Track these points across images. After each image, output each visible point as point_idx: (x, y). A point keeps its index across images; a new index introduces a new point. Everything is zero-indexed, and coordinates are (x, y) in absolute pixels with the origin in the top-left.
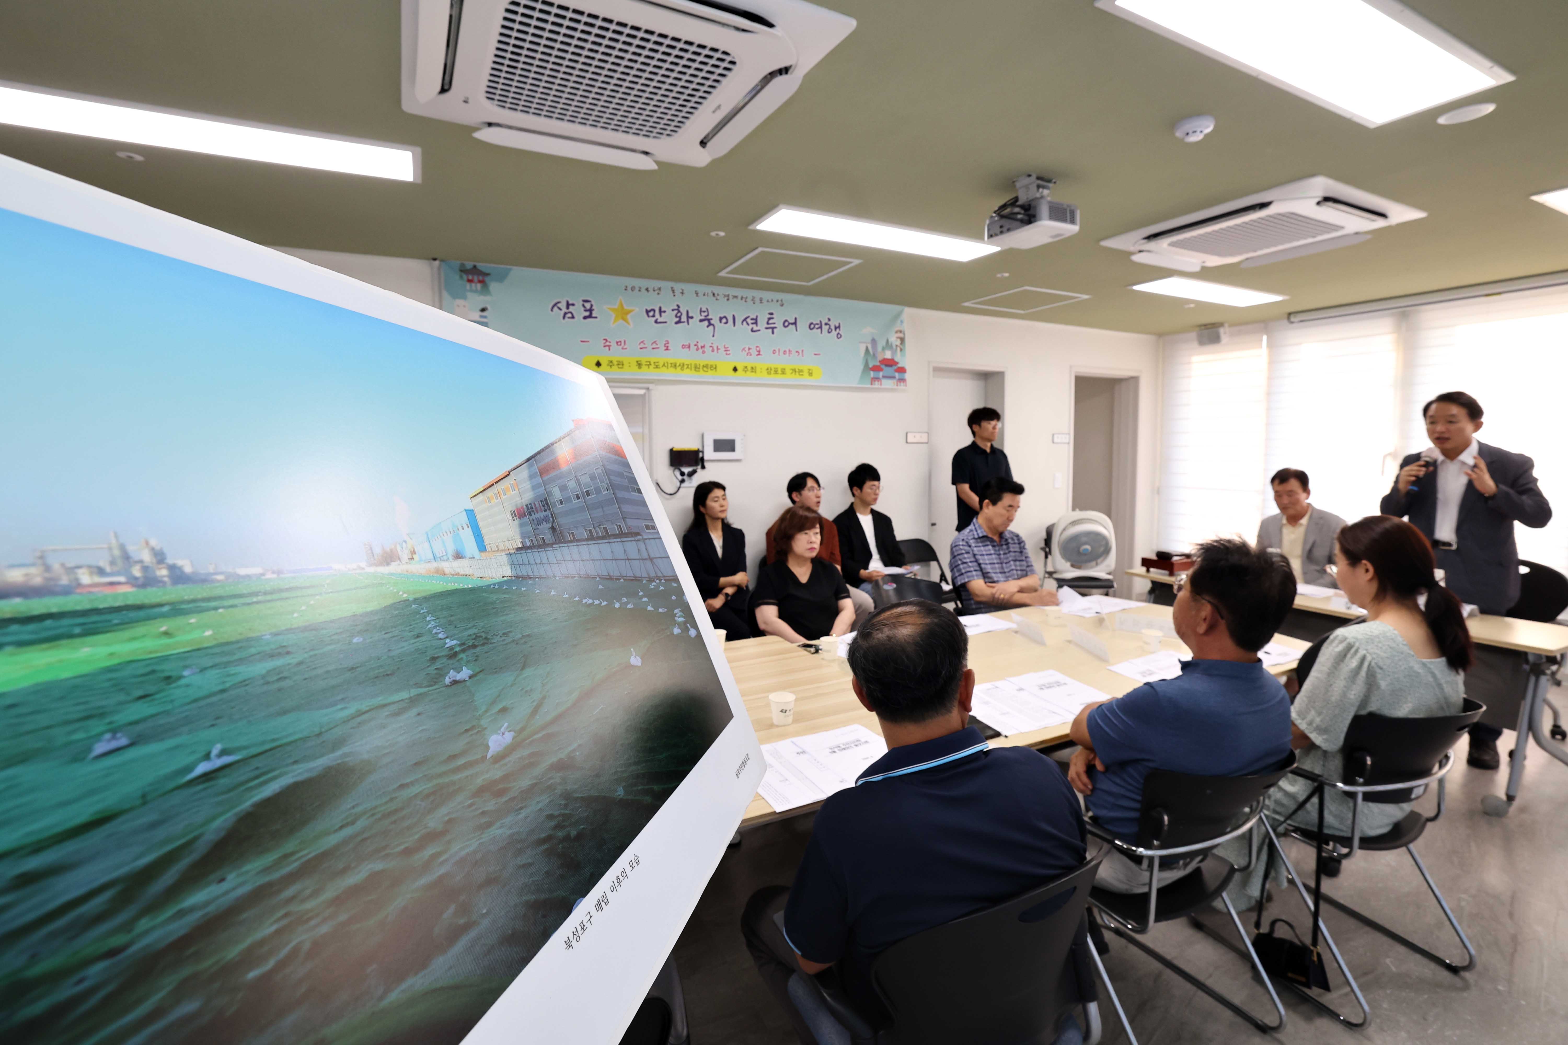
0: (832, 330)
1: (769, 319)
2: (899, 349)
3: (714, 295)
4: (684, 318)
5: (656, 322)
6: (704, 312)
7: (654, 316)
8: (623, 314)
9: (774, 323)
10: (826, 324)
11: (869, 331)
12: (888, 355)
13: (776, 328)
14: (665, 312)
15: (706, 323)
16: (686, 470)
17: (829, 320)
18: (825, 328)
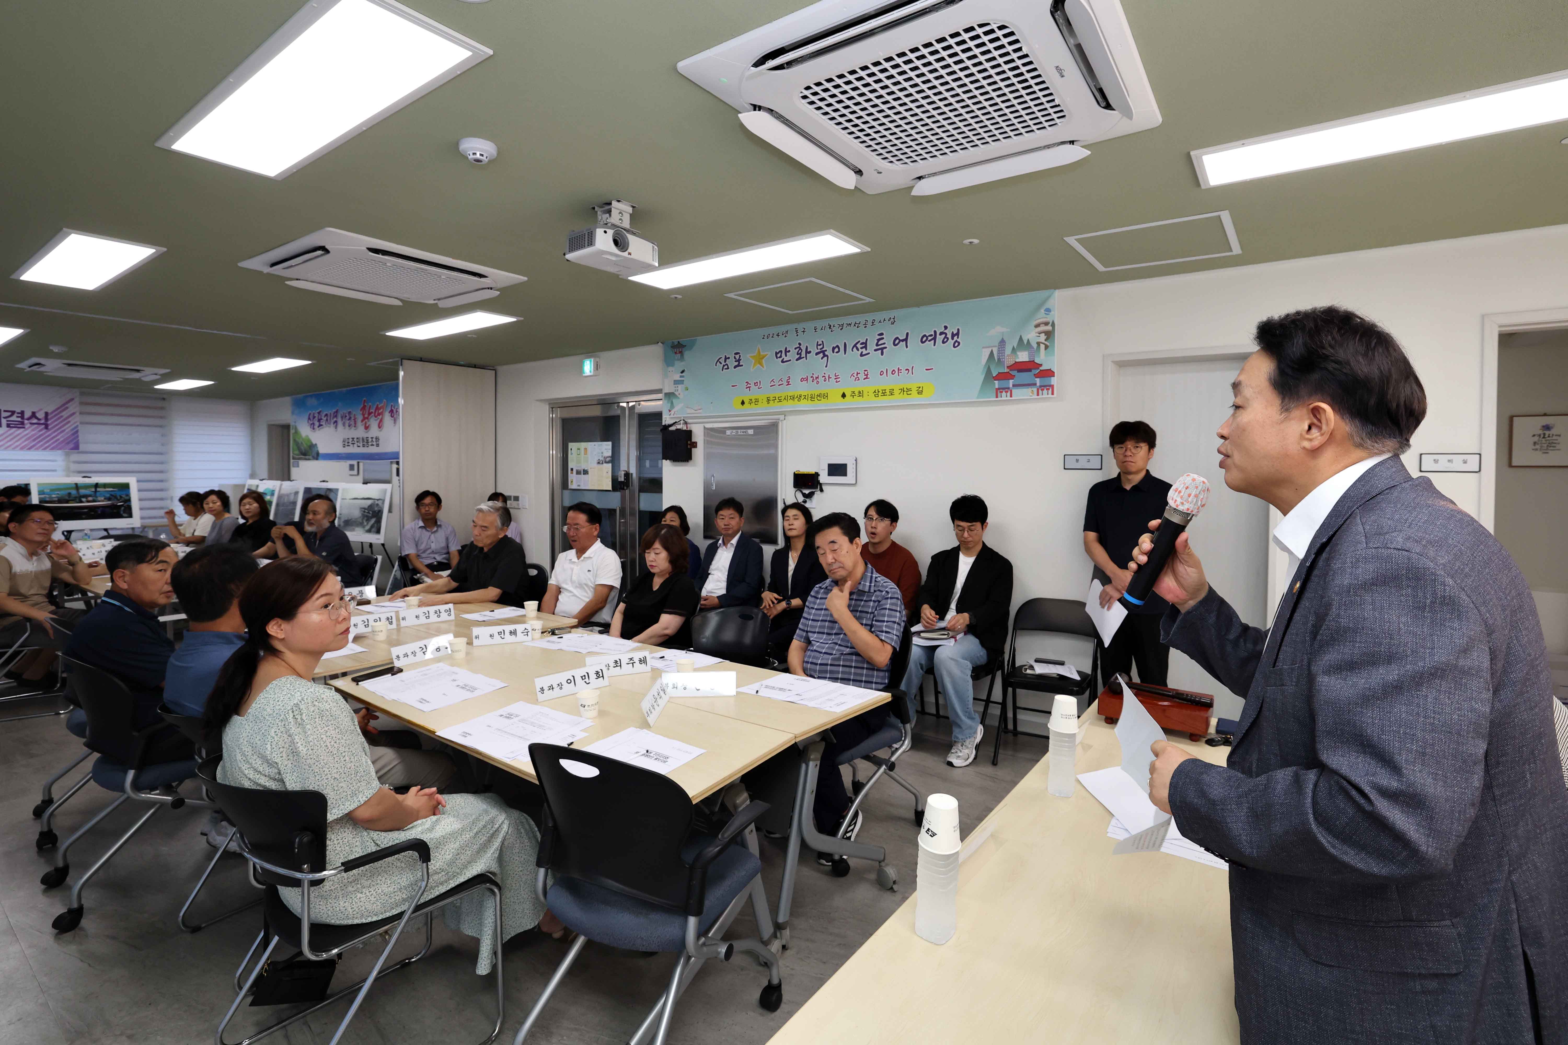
0: (948, 339)
1: (879, 340)
2: (1042, 346)
3: (830, 328)
4: (803, 355)
5: (783, 362)
6: (820, 345)
7: (781, 357)
8: (760, 359)
9: (884, 344)
10: (941, 334)
11: (997, 331)
12: (1023, 356)
13: (886, 348)
14: (789, 351)
15: (821, 355)
16: (807, 492)
17: (946, 328)
18: (939, 338)
